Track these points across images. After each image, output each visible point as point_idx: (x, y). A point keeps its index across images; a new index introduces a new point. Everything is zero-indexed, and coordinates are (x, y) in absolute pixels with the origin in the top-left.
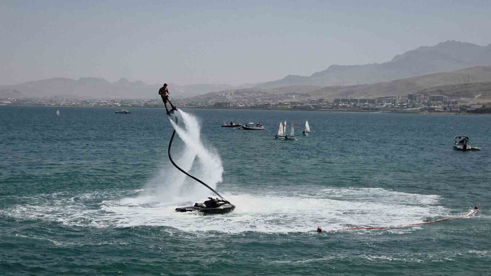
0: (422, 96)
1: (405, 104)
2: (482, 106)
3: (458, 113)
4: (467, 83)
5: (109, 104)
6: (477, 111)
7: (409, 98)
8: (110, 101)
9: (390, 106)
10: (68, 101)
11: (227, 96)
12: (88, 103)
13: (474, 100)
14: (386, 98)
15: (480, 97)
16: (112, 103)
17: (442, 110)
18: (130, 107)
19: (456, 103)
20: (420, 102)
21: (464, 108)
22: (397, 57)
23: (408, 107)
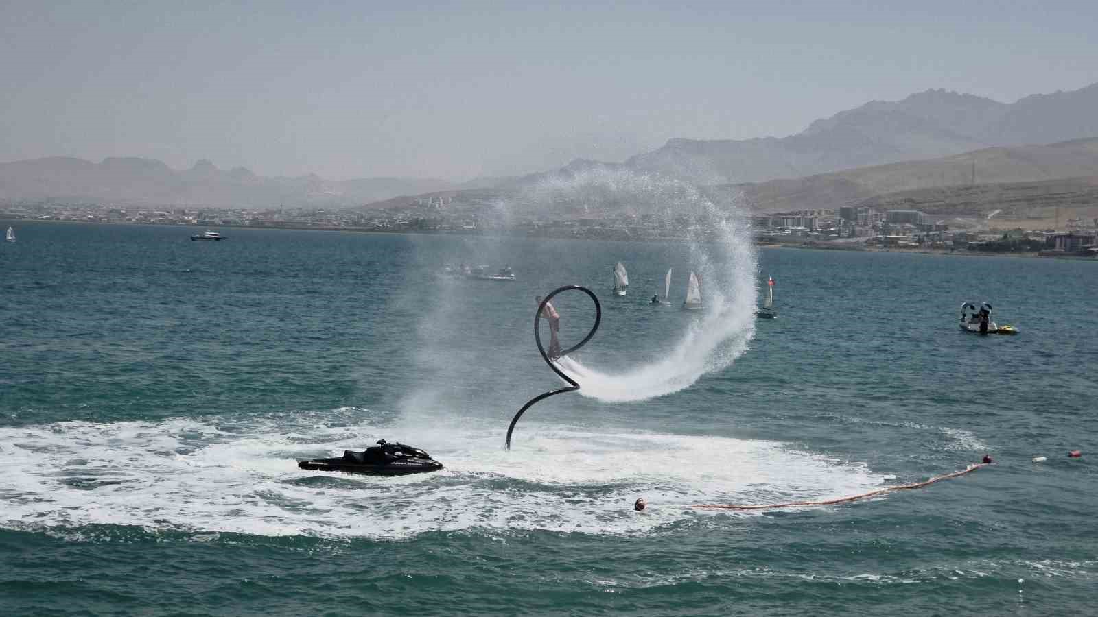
0: (872, 212)
1: (832, 229)
2: (1001, 236)
3: (949, 251)
4: (969, 184)
5: (170, 218)
6: (990, 248)
7: (843, 216)
8: (173, 213)
9: (799, 234)
10: (78, 209)
11: (437, 206)
12: (124, 215)
13: (985, 222)
14: (792, 214)
15: (997, 217)
16: (178, 217)
17: (913, 244)
18: (219, 225)
19: (946, 228)
20: (866, 224)
21: (963, 240)
22: (817, 123)
23: (839, 237)
